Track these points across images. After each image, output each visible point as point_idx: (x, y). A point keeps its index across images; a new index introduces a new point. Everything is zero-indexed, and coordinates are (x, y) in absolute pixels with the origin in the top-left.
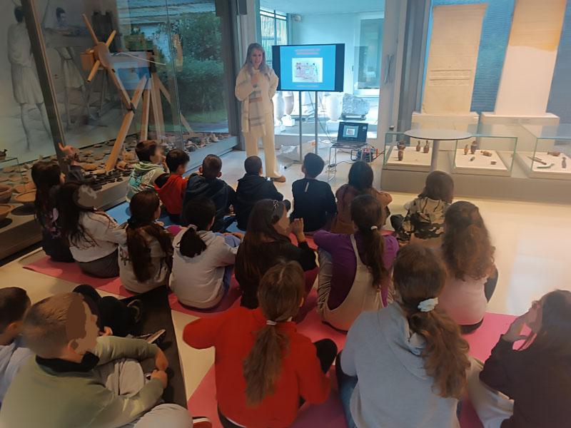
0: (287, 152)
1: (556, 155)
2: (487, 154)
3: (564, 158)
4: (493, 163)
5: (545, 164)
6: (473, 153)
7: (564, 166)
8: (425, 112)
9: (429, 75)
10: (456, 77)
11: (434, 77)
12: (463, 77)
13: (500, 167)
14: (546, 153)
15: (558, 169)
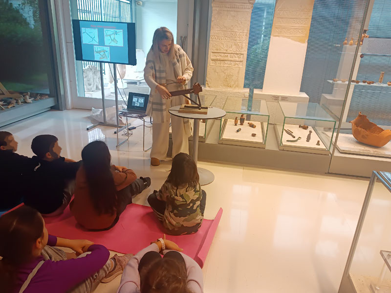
0: (95, 114)
1: (305, 128)
2: (252, 126)
3: (311, 132)
4: (254, 135)
5: (294, 137)
6: (242, 124)
7: (308, 139)
8: (209, 87)
9: (211, 56)
10: (232, 59)
11: (214, 58)
12: (237, 59)
13: (259, 139)
14: (298, 126)
15: (302, 143)
